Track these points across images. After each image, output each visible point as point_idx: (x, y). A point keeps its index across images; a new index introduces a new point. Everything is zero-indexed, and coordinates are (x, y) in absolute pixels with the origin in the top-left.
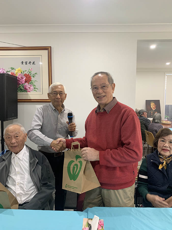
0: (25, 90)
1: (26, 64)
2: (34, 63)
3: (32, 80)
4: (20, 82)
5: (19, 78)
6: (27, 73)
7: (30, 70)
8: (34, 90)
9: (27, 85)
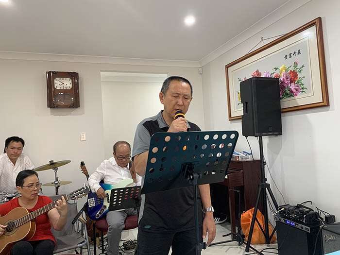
0: (292, 94)
1: (290, 57)
2: (299, 51)
3: (298, 77)
4: (285, 85)
5: (283, 79)
6: (292, 69)
7: (296, 64)
8: (302, 92)
9: (293, 87)
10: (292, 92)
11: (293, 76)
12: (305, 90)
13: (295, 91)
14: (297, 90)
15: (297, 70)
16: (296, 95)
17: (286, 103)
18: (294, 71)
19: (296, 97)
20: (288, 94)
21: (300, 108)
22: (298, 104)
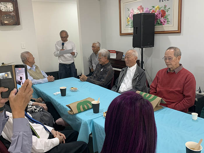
0: (161, 24)
1: (163, 1)
3: (166, 14)
4: (158, 18)
5: (157, 14)
6: (163, 9)
7: (165, 6)
8: (167, 23)
9: (162, 19)
10: (161, 22)
11: (163, 13)
12: (169, 22)
13: (163, 22)
14: (164, 22)
15: (166, 10)
16: (164, 25)
17: (158, 28)
18: (164, 10)
19: (163, 26)
20: (159, 23)
21: (165, 32)
22: (164, 30)
